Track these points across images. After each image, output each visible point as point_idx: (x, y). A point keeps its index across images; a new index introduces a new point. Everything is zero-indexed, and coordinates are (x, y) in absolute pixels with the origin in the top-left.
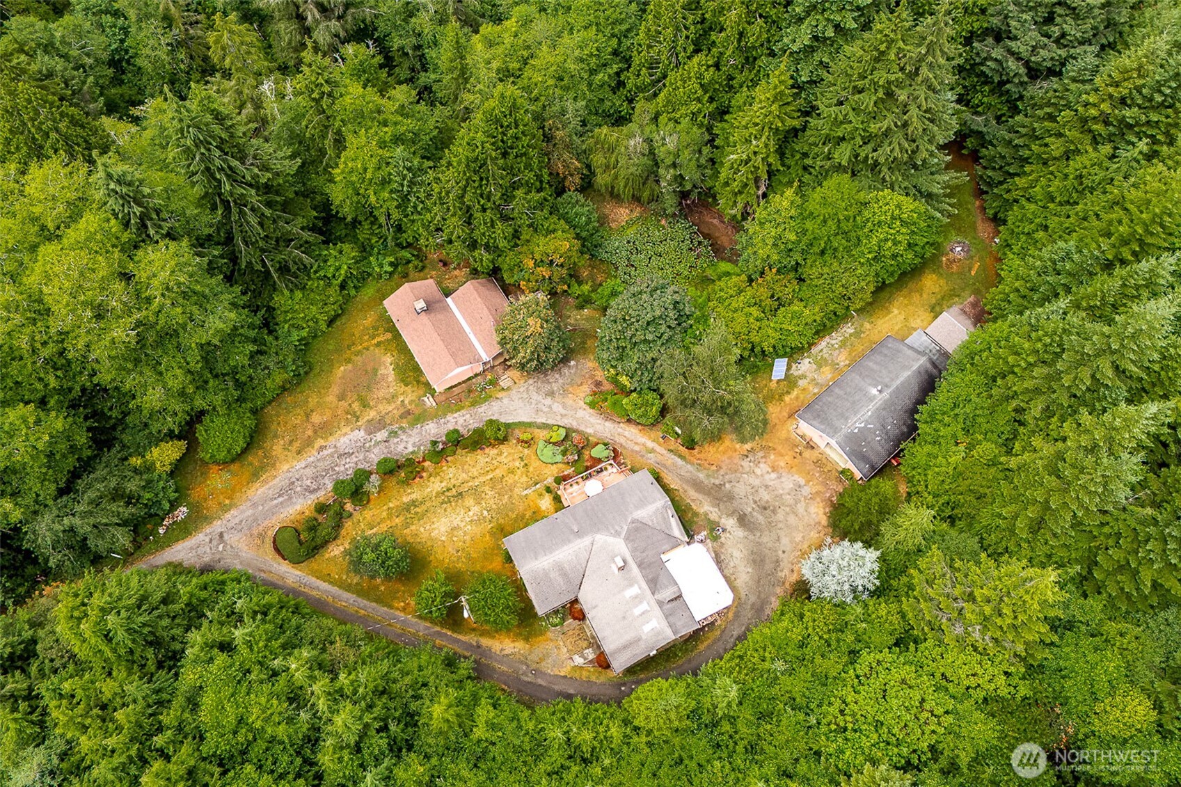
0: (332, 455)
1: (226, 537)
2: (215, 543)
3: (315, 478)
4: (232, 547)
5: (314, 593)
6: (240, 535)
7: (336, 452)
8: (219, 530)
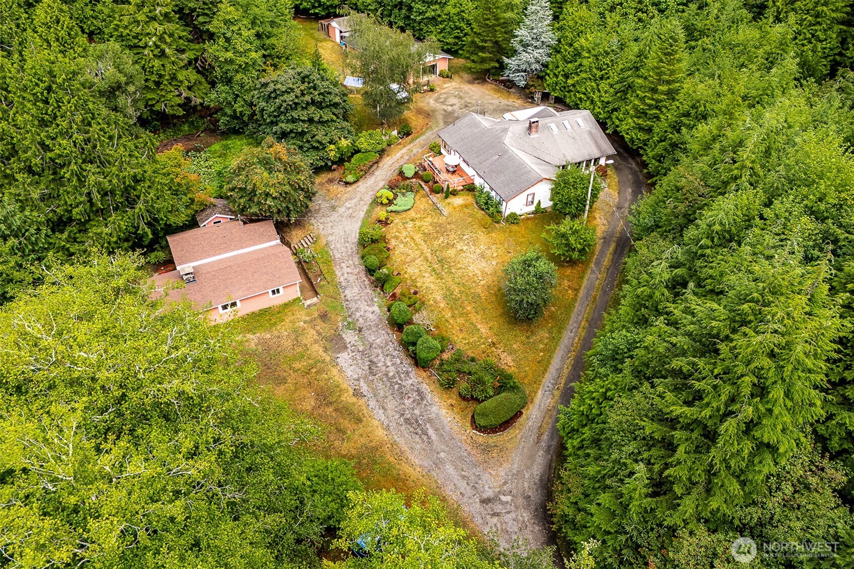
0: (370, 383)
1: (489, 493)
2: (498, 508)
3: (402, 395)
4: (505, 483)
5: (566, 372)
6: (485, 477)
7: (366, 377)
8: (478, 505)
